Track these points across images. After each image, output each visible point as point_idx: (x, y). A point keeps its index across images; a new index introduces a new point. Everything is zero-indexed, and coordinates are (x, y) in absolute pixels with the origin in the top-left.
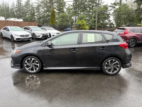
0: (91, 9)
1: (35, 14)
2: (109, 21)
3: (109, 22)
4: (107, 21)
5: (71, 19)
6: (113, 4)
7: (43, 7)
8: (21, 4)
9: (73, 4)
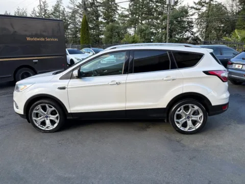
0: (159, 15)
1: (69, 27)
2: (192, 34)
3: (193, 36)
4: (189, 35)
5: (126, 32)
6: (197, 4)
7: (80, 14)
8: (45, 10)
9: (130, 6)
